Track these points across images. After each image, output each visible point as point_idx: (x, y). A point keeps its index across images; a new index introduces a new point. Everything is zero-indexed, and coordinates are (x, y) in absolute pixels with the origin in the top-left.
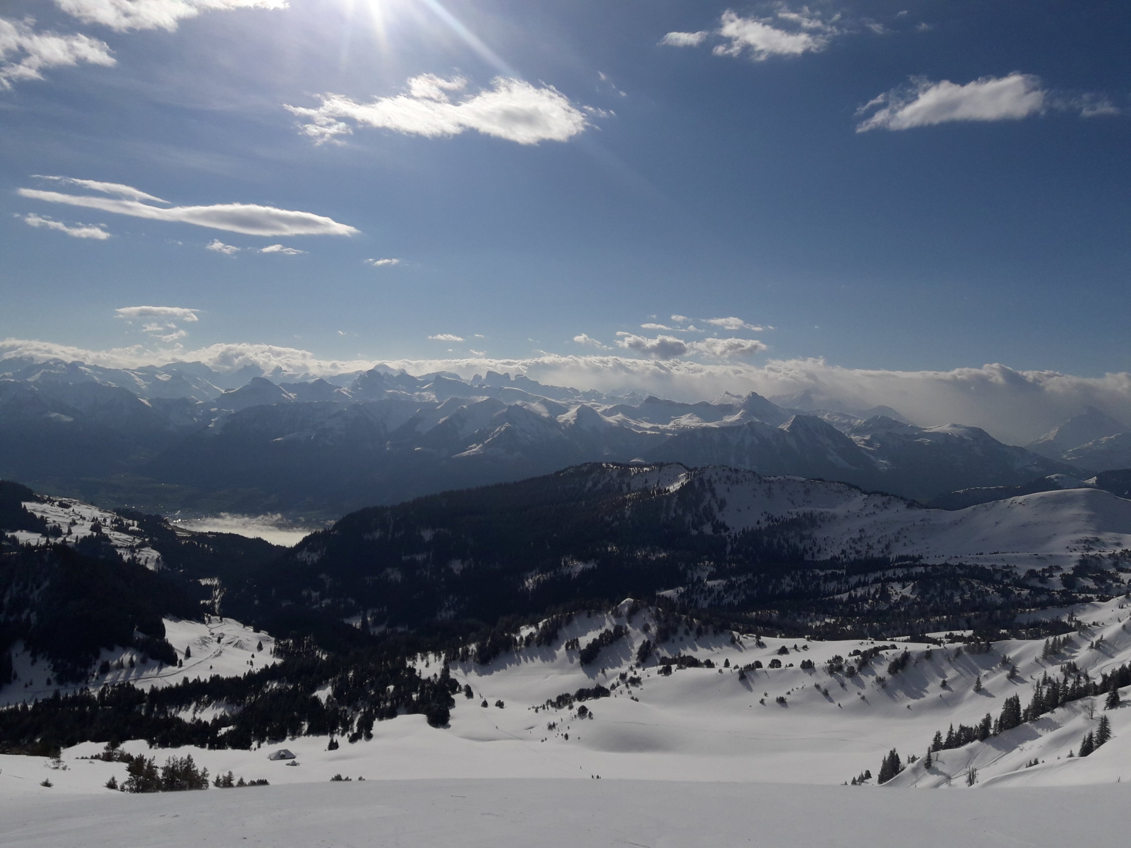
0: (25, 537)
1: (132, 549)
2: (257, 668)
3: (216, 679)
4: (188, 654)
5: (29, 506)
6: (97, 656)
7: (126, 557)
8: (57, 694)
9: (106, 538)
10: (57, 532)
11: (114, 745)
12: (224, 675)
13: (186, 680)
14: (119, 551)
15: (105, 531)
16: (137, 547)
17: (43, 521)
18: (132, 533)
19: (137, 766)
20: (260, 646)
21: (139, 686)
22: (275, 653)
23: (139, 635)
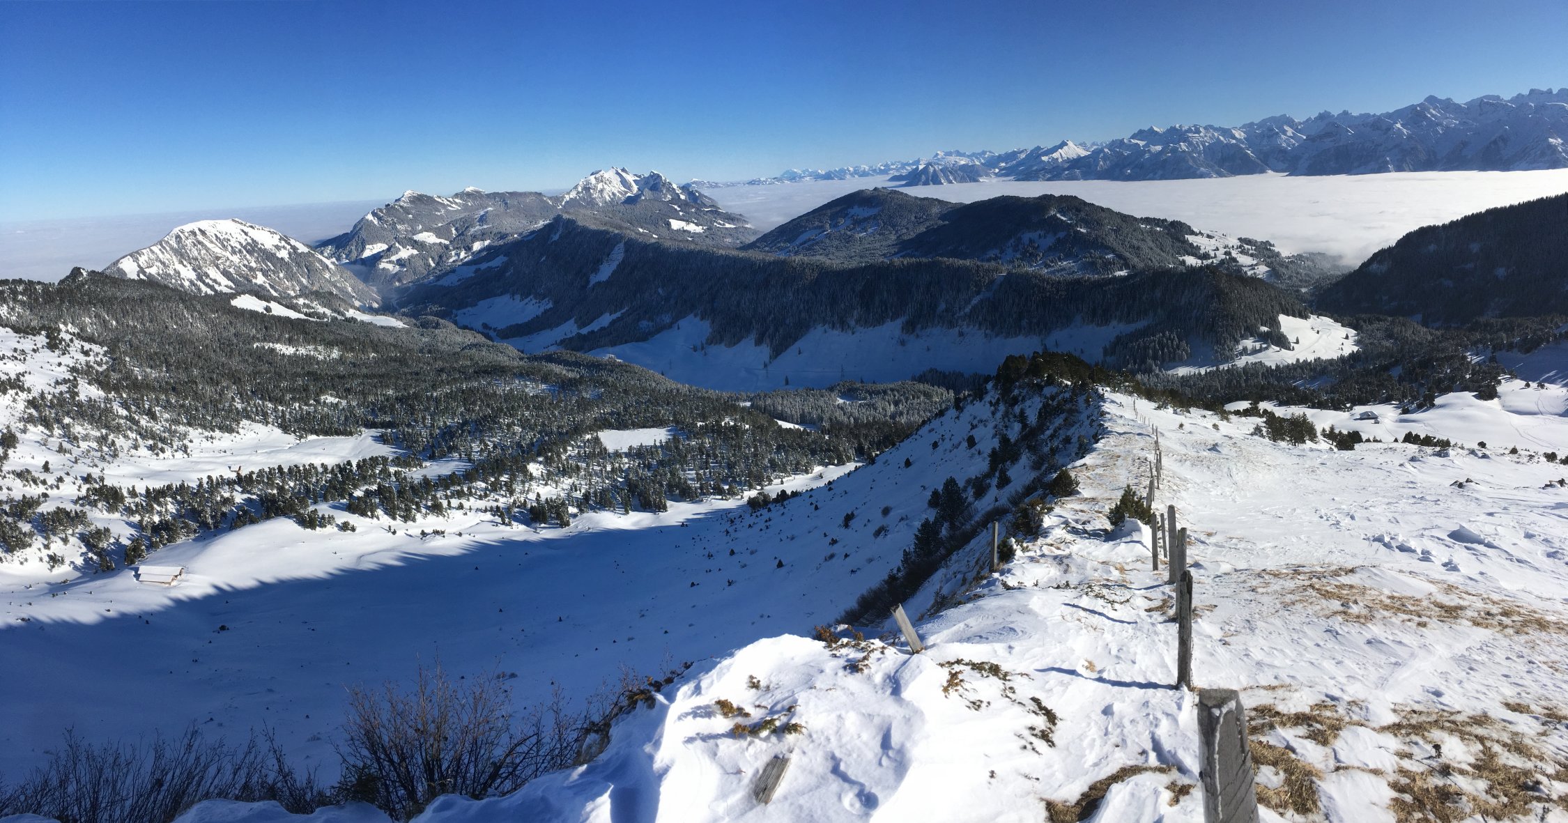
0: (1191, 261)
1: (1252, 267)
2: (1346, 352)
3: (1318, 360)
4: (1297, 342)
5: (1191, 238)
6: (1237, 342)
7: (1249, 273)
8: (1217, 369)
9: (1234, 260)
10: (1206, 256)
11: (1255, 403)
12: (1325, 357)
13: (1298, 360)
14: (1245, 269)
15: (1234, 254)
16: (1256, 265)
17: (1198, 248)
18: (1252, 255)
19: (1271, 418)
20: (1347, 337)
21: (1268, 364)
22: (1358, 343)
23: (1264, 329)
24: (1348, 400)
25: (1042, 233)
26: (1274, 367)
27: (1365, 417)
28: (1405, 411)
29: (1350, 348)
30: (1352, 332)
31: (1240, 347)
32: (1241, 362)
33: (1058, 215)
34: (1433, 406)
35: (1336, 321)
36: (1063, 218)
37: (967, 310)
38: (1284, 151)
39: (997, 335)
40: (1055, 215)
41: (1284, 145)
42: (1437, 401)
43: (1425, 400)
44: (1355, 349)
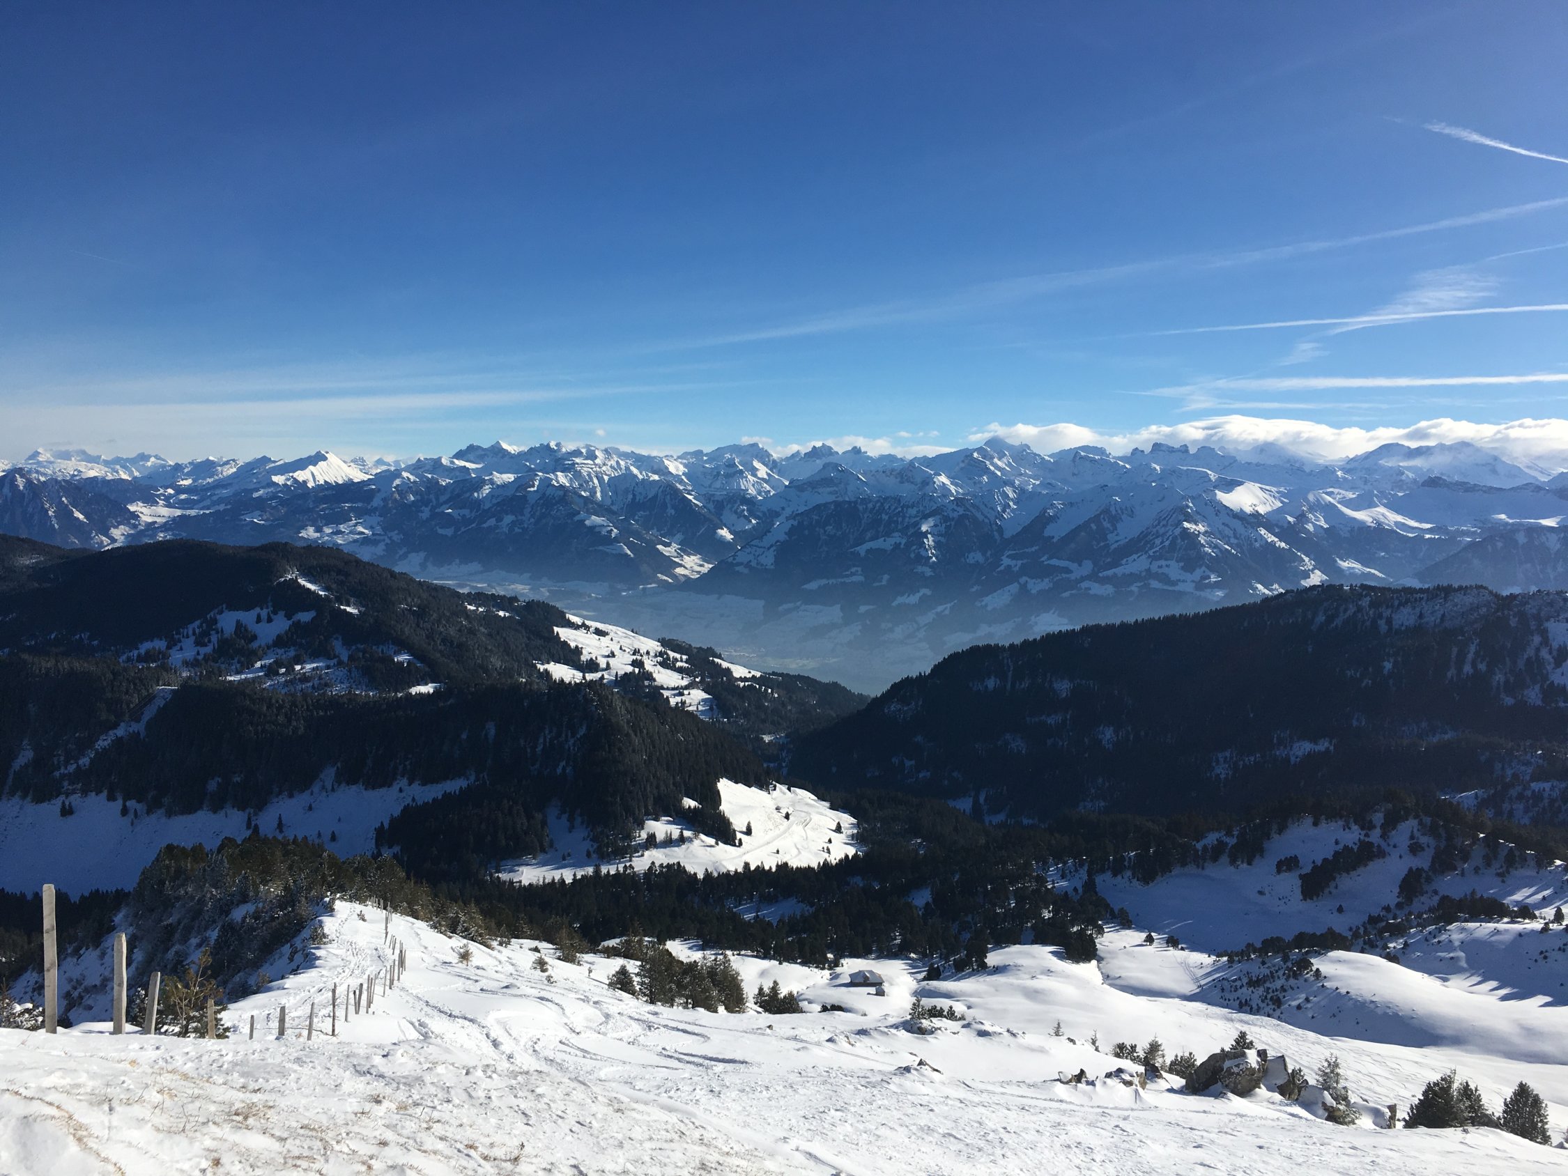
0: (561, 672)
1: (679, 691)
2: (835, 857)
3: (783, 867)
4: (748, 832)
5: (564, 633)
7: (673, 701)
9: (649, 676)
10: (592, 666)
12: (795, 863)
13: (747, 865)
14: (666, 693)
16: (687, 687)
17: (578, 651)
18: (680, 670)
20: (838, 829)
21: (690, 869)
22: (857, 839)
23: (689, 803)
24: (830, 948)
25: (264, 613)
26: (701, 876)
27: (861, 980)
28: (934, 974)
29: (842, 850)
30: (847, 820)
31: (644, 835)
32: (641, 863)
33: (302, 581)
34: (983, 969)
35: (821, 797)
36: (309, 586)
37: (85, 761)
38: (750, 502)
39: (149, 812)
40: (295, 581)
41: (752, 491)
42: (993, 959)
43: (969, 956)
44: (851, 851)
